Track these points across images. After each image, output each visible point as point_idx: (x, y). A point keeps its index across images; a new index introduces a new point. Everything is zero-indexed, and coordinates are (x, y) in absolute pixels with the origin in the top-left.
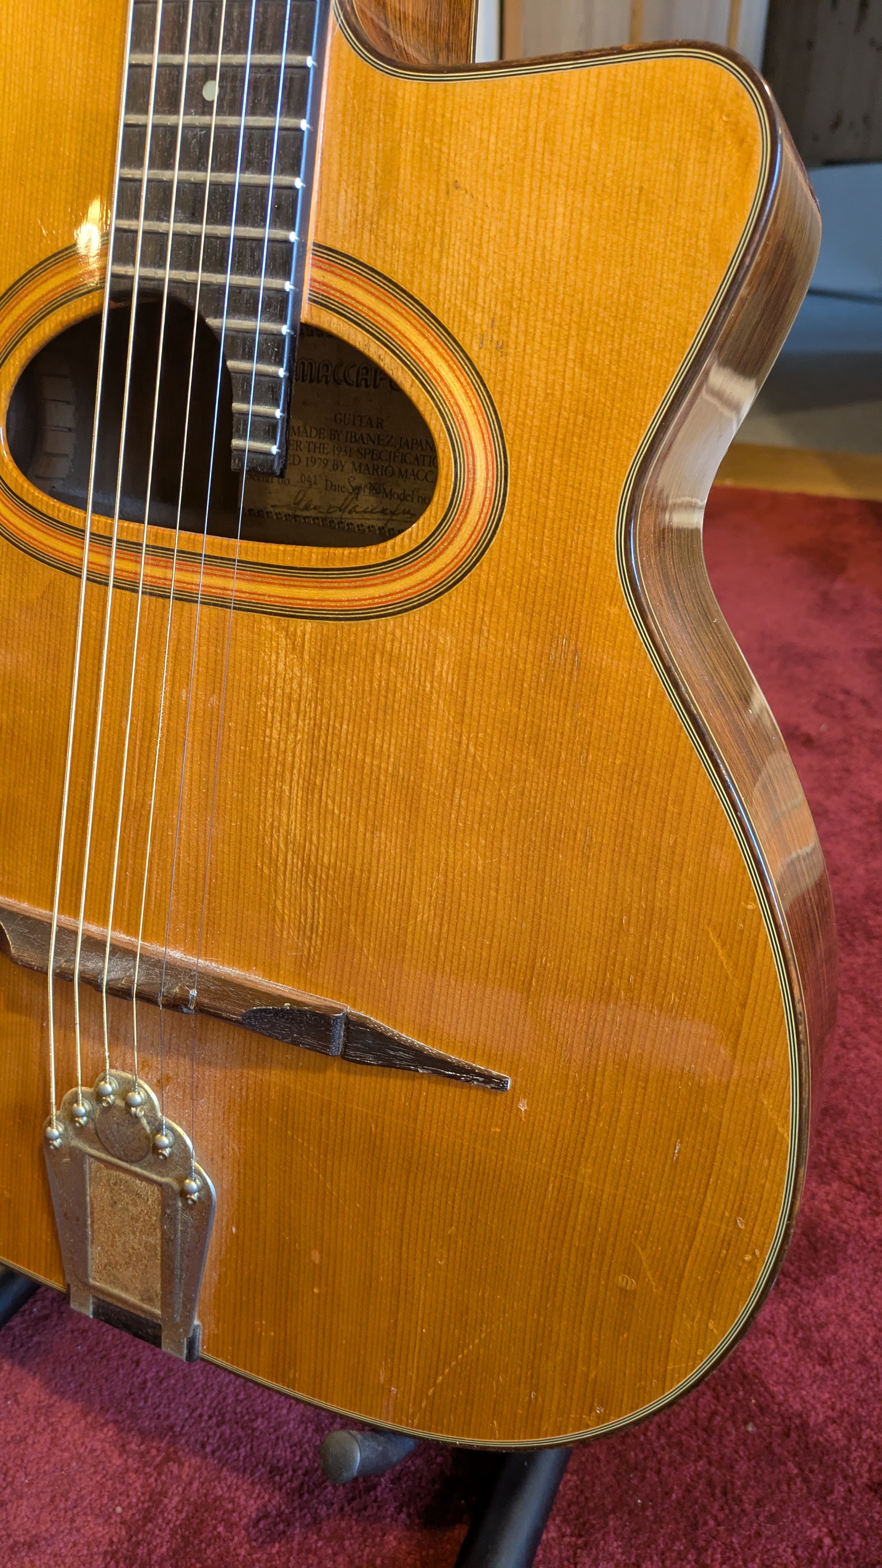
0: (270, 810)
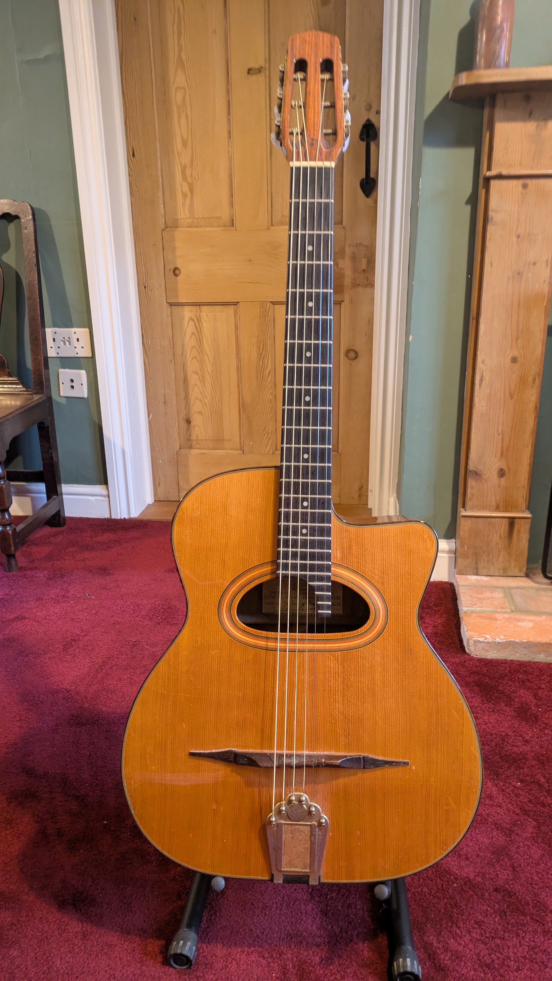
0: (332, 704)
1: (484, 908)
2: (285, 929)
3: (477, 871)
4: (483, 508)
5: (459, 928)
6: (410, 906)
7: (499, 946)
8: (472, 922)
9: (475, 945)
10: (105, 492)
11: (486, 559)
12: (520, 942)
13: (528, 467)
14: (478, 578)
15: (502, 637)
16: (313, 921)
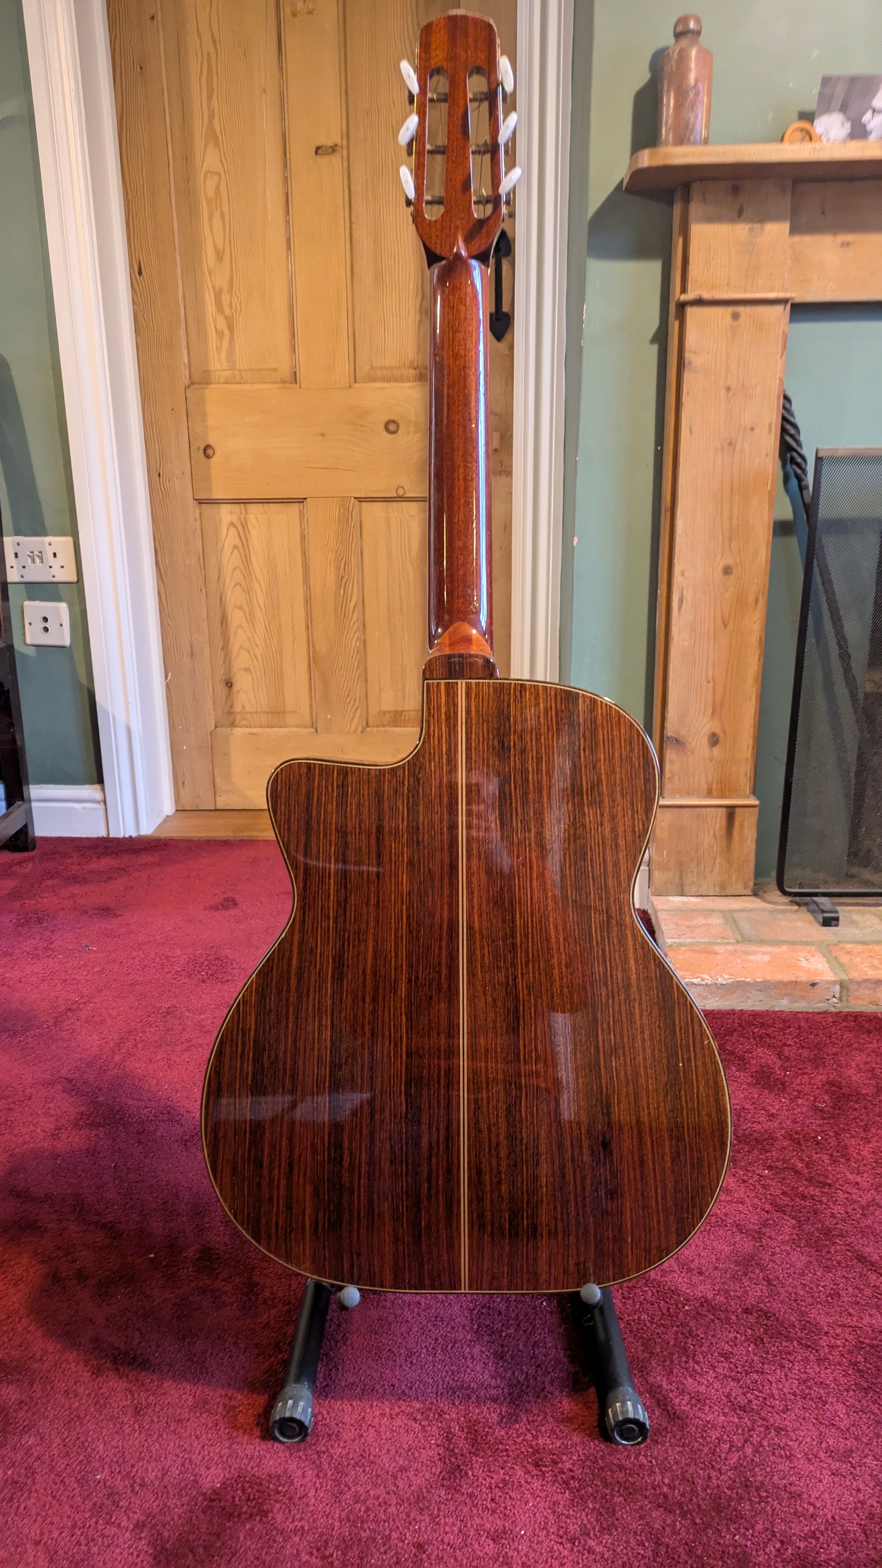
1: (732, 1335)
2: (443, 1381)
3: (716, 1288)
4: (689, 794)
5: (698, 1363)
6: (624, 1339)
7: (756, 1382)
8: (716, 1354)
9: (722, 1384)
10: (98, 796)
11: (695, 871)
12: (786, 1376)
13: (752, 731)
14: (685, 899)
15: (726, 977)
16: (484, 1368)
